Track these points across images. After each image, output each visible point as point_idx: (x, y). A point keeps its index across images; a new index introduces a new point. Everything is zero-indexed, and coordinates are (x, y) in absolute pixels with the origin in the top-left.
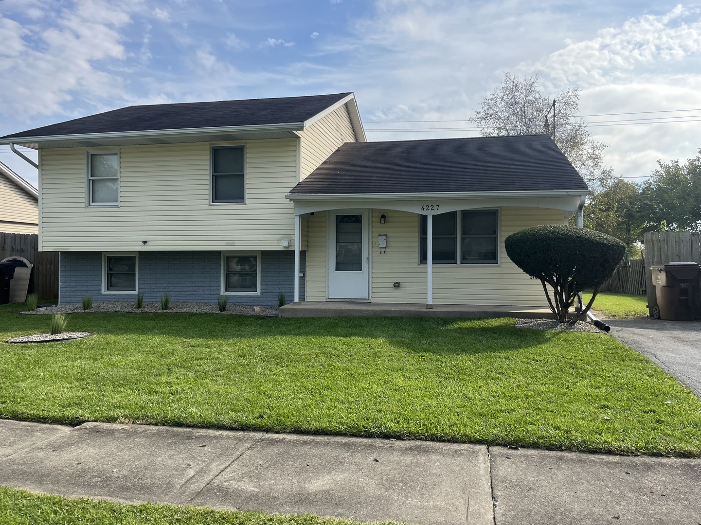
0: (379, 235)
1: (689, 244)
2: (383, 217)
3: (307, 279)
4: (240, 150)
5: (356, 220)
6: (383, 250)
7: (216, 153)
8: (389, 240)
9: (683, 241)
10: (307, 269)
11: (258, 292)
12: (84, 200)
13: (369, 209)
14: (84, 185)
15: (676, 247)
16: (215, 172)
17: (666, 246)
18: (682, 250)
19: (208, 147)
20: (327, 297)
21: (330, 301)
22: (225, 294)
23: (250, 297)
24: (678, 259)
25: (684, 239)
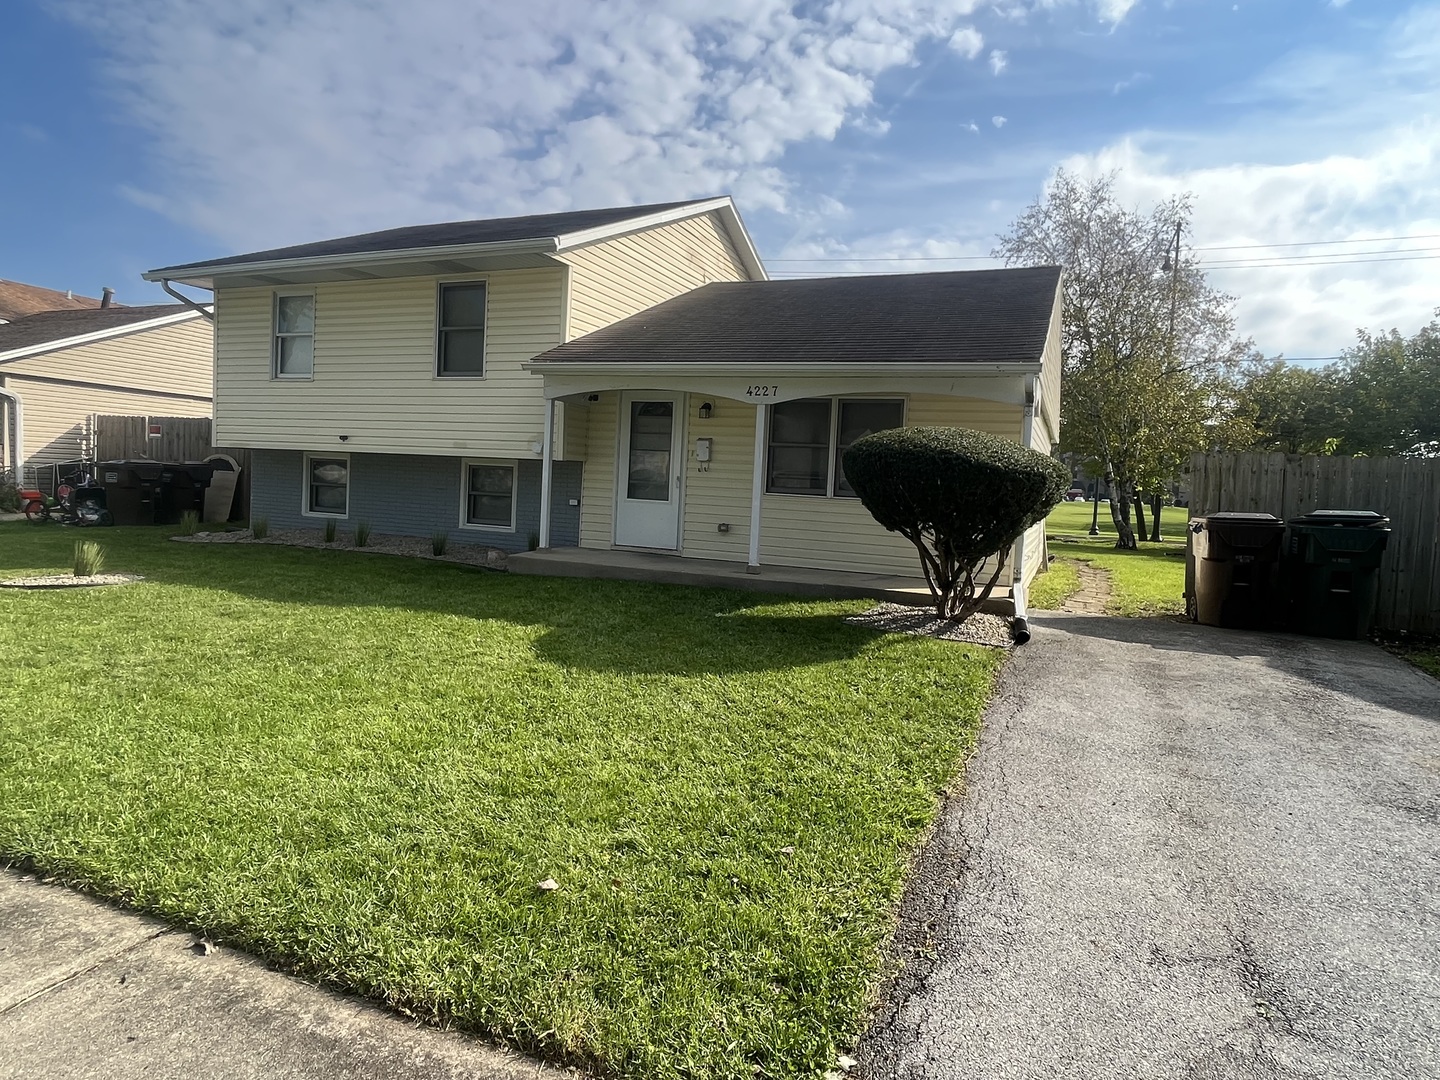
0: (700, 439)
1: (1279, 477)
2: (707, 407)
3: (583, 510)
4: (480, 287)
5: (664, 410)
6: (705, 465)
7: (445, 291)
8: (715, 448)
9: (1267, 471)
10: (584, 493)
11: (512, 529)
12: (268, 369)
13: (685, 393)
14: (268, 346)
15: (1252, 484)
16: (444, 326)
17: (1231, 479)
18: (1263, 489)
19: (434, 284)
20: (612, 542)
21: (617, 550)
22: (465, 527)
23: (500, 534)
24: (1253, 506)
25: (1271, 468)
